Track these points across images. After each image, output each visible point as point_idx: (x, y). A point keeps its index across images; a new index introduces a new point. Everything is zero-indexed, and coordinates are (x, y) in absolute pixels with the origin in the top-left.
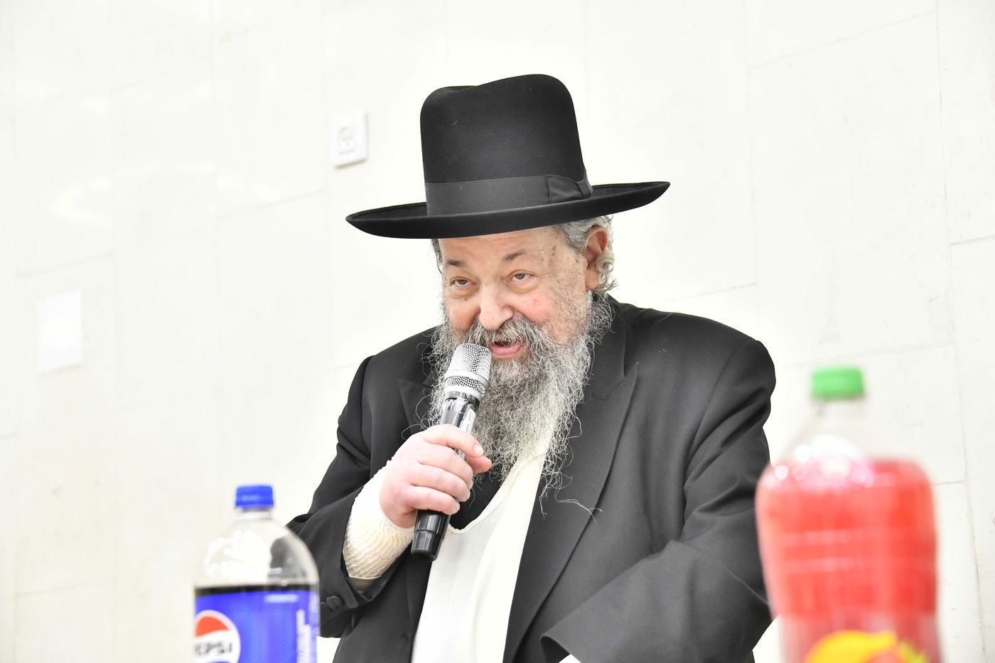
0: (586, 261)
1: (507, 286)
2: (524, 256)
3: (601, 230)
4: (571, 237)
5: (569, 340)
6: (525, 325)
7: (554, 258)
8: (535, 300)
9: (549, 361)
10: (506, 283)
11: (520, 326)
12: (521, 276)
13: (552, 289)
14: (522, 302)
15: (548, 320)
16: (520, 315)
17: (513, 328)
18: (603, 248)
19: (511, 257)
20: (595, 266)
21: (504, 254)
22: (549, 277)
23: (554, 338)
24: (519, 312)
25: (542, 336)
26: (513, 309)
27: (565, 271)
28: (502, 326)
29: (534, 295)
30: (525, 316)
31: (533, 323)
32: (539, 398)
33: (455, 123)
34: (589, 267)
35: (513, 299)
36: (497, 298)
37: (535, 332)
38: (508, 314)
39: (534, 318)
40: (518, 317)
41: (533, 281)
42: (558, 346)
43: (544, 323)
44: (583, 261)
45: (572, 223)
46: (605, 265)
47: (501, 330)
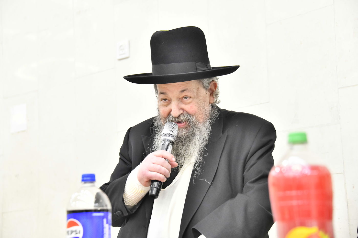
0: (209, 93)
1: (181, 101)
2: (187, 91)
3: (215, 82)
4: (204, 84)
5: (203, 121)
6: (187, 116)
7: (198, 92)
8: (191, 107)
9: (196, 129)
10: (181, 100)
11: (186, 116)
12: (186, 98)
13: (197, 103)
14: (187, 107)
15: (196, 114)
16: (186, 112)
17: (183, 117)
18: (215, 89)
19: (183, 91)
20: (213, 95)
21: (180, 90)
22: (196, 98)
23: (198, 120)
25: (193, 119)
26: (183, 110)
27: (202, 96)
28: (179, 116)
29: (191, 105)
30: (187, 112)
31: (190, 115)
32: (192, 142)
33: (163, 43)
34: (210, 95)
35: (183, 106)
36: (178, 106)
37: (191, 118)
38: (181, 112)
39: (191, 113)
40: (185, 113)
41: (191, 100)
42: (199, 123)
43: (194, 115)
44: (208, 93)
45: (205, 79)
46: (216, 95)
47: (179, 117)
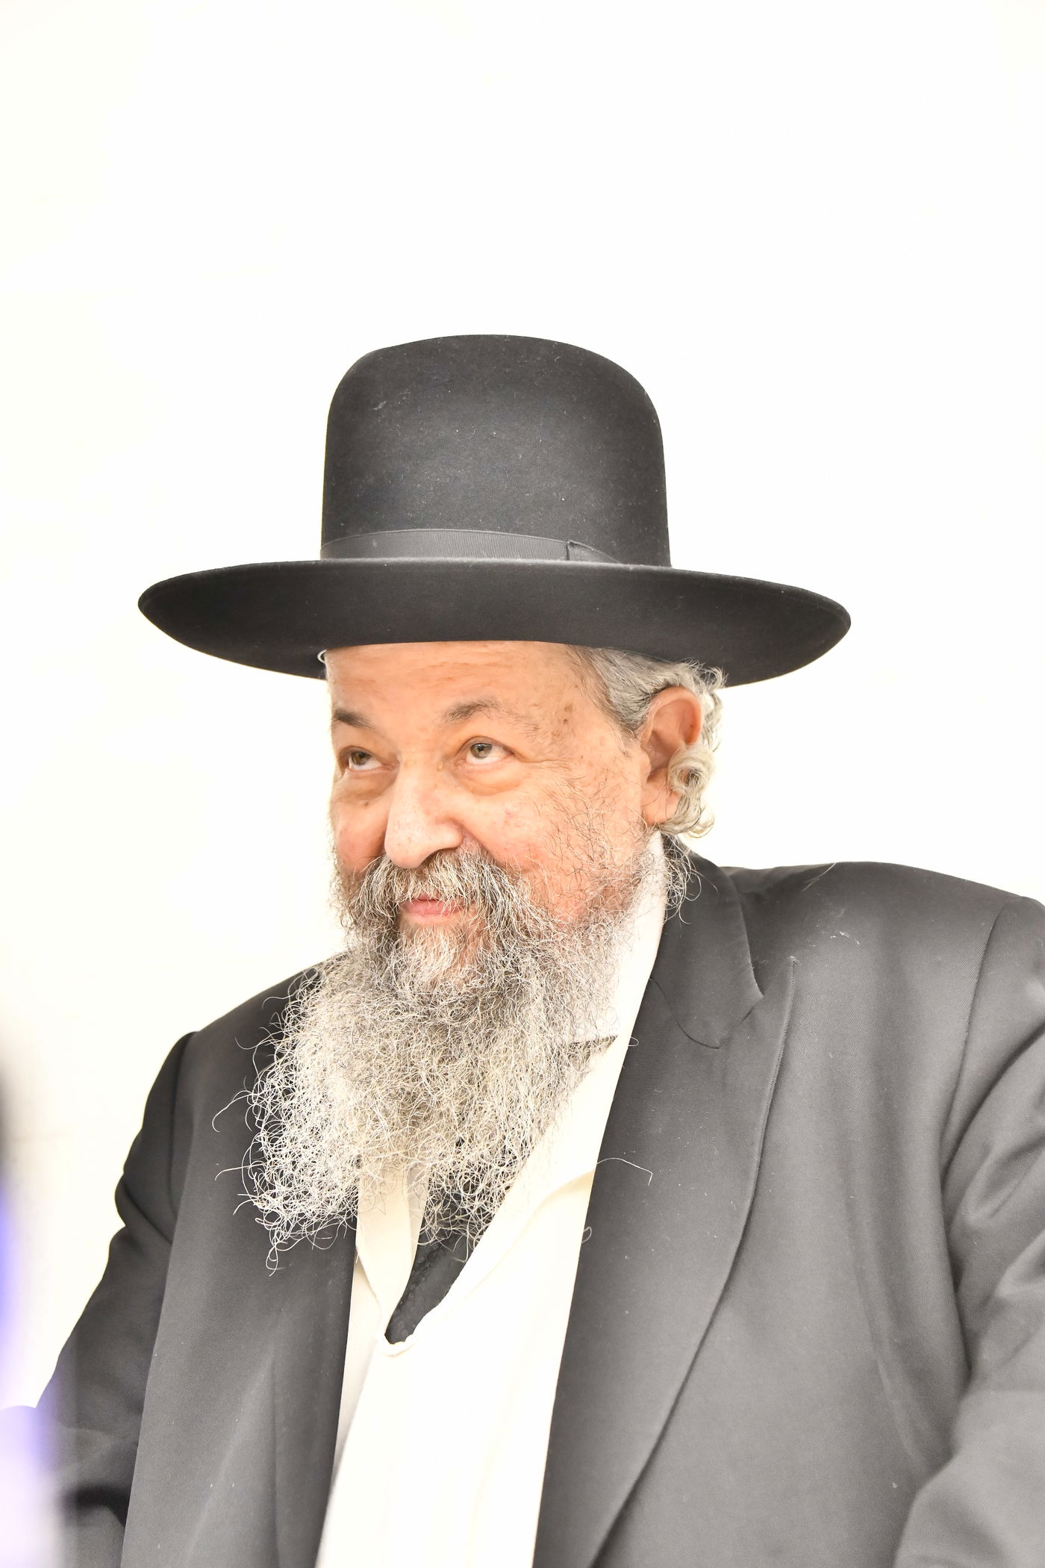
0: (647, 760)
1: (455, 775)
2: (493, 713)
3: (685, 695)
4: (613, 693)
5: (581, 919)
6: (480, 869)
7: (565, 729)
8: (509, 814)
9: (529, 959)
10: (453, 767)
11: (469, 869)
12: (480, 747)
13: (552, 795)
14: (481, 814)
15: (536, 866)
16: (475, 849)
17: (453, 874)
18: (689, 739)
19: (466, 711)
20: (666, 775)
21: (449, 703)
22: (551, 768)
23: (549, 910)
24: (474, 838)
25: (519, 898)
26: (461, 828)
27: (591, 765)
28: (429, 860)
29: (509, 802)
30: (484, 850)
31: (499, 867)
32: (504, 1037)
34: (652, 777)
35: (464, 804)
36: (426, 798)
37: (502, 888)
38: (448, 837)
39: (502, 857)
40: (470, 849)
41: (513, 768)
42: (551, 925)
43: (525, 871)
44: (639, 762)
45: (618, 658)
46: (691, 777)
47: (426, 871)
